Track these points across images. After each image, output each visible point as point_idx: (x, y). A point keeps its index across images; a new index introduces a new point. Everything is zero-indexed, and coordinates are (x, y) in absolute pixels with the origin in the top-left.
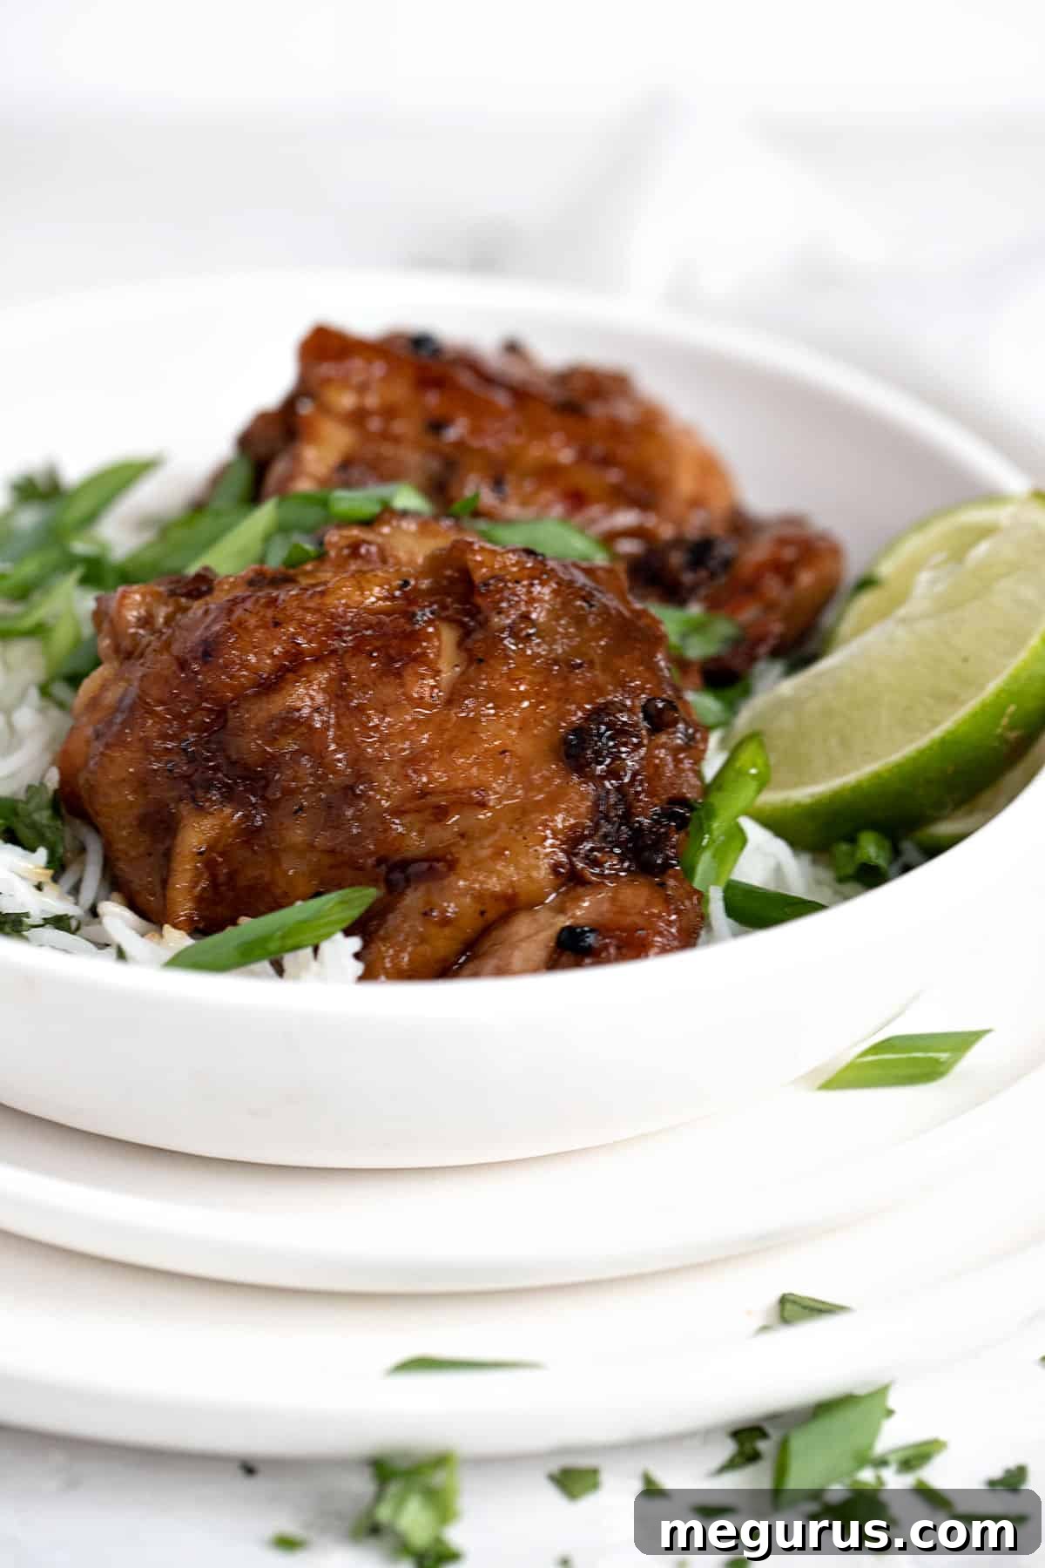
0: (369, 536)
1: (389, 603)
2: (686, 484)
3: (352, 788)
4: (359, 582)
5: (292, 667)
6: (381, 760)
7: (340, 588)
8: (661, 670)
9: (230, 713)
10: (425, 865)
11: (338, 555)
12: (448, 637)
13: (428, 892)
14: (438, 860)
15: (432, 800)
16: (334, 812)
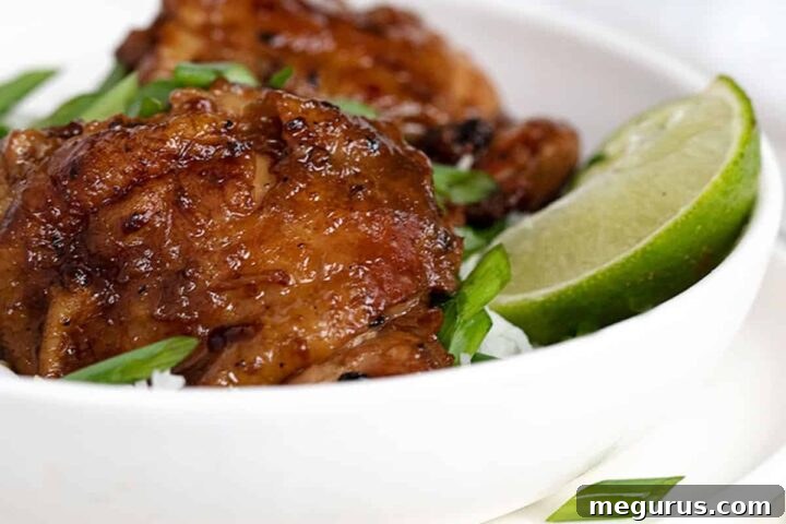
0: (205, 94)
1: (214, 136)
2: (460, 89)
3: (183, 272)
4: (192, 121)
5: (141, 181)
6: (206, 251)
7: (178, 124)
8: (426, 192)
9: (92, 218)
10: (239, 329)
11: (180, 108)
12: (262, 164)
13: (239, 349)
14: (248, 325)
15: (244, 280)
16: (169, 290)
